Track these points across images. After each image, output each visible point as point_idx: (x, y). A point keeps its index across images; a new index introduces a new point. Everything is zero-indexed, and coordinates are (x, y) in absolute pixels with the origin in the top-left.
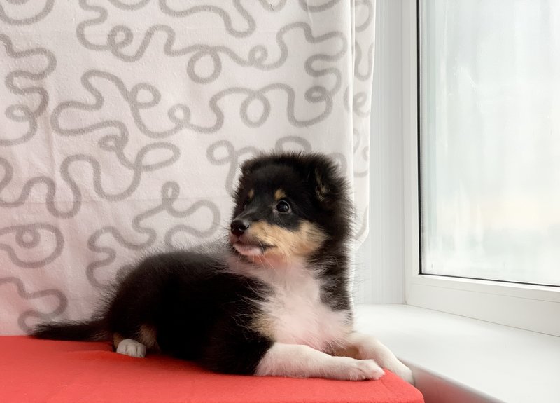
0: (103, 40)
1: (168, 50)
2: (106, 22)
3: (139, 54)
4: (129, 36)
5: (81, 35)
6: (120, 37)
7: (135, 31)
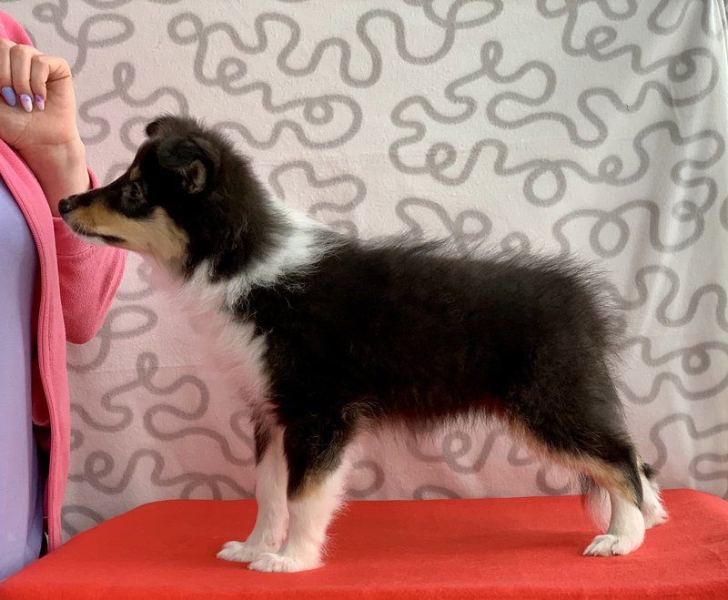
0: (421, 161)
1: (499, 168)
2: (424, 139)
3: (464, 176)
4: (452, 155)
5: (394, 157)
6: (441, 156)
7: (458, 148)
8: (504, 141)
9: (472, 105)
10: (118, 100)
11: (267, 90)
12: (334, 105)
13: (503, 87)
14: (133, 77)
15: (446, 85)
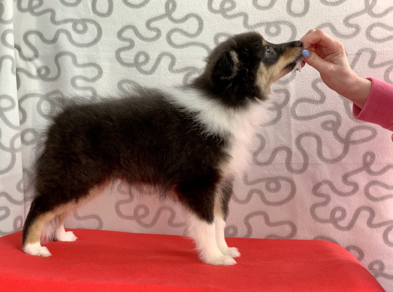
1: (371, 64)
8: (375, 50)
9: (358, 29)
10: (167, 19)
11: (246, 16)
12: (282, 26)
13: (376, 20)
14: (175, 7)
15: (344, 17)
